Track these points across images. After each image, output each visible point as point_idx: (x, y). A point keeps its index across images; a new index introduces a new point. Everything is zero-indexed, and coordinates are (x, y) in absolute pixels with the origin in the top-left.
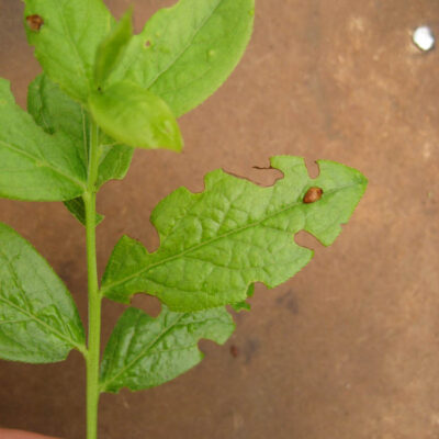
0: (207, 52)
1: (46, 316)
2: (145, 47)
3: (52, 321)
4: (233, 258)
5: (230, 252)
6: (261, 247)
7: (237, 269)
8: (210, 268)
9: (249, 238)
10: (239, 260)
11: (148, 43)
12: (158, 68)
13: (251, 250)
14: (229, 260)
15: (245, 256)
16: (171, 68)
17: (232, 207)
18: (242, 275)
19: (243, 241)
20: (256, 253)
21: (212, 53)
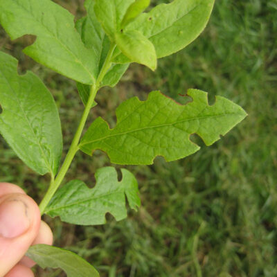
0: (179, 31)
1: (46, 148)
2: (148, 20)
3: (47, 152)
4: (152, 140)
5: (151, 136)
6: (169, 137)
7: (152, 146)
8: (138, 142)
9: (164, 131)
10: (154, 141)
11: (150, 19)
12: (152, 32)
13: (163, 137)
14: (149, 140)
15: (159, 140)
16: (158, 34)
17: (159, 111)
18: (154, 150)
19: (160, 132)
20: (165, 140)
21: (181, 32)
